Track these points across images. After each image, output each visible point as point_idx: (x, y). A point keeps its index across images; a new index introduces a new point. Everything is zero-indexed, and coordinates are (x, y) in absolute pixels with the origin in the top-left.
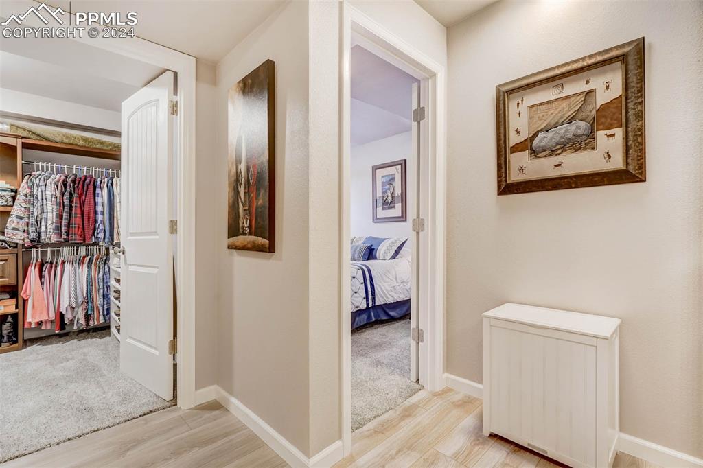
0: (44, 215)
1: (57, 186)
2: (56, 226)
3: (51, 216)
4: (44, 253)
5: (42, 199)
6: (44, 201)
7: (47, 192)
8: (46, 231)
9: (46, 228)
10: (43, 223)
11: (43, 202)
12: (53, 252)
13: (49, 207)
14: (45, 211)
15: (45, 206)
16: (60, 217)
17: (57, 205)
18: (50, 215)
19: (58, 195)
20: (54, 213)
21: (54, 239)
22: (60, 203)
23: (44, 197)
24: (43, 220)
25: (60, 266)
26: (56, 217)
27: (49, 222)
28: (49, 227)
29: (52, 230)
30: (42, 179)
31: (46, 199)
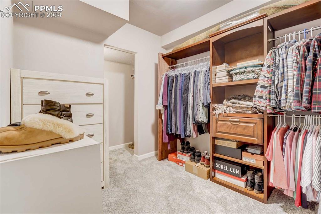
0: (285, 83)
1: (299, 51)
2: (296, 93)
3: (292, 83)
4: (289, 120)
5: (283, 67)
6: (285, 68)
7: (288, 59)
8: (286, 99)
9: (287, 95)
10: (283, 91)
11: (284, 70)
12: (297, 119)
13: (290, 74)
14: (286, 78)
15: (286, 74)
16: (301, 83)
17: (298, 71)
18: (290, 82)
19: (300, 60)
20: (295, 80)
21: (294, 107)
22: (302, 67)
23: (285, 65)
24: (283, 88)
25: (302, 136)
26: (297, 83)
27: (290, 89)
28: (289, 95)
29: (292, 98)
30: (284, 47)
31: (287, 66)
